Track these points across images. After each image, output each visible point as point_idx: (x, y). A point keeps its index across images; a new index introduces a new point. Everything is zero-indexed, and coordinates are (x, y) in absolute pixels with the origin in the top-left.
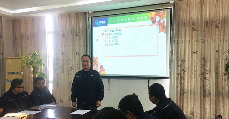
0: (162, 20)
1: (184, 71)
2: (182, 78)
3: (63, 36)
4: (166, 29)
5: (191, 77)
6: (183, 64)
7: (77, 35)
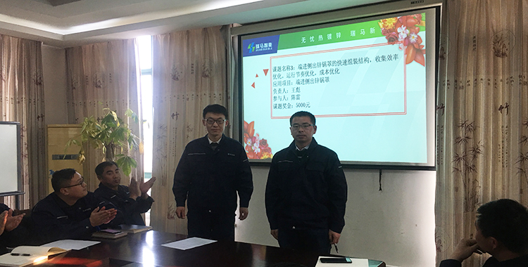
0: (413, 35)
1: (476, 151)
2: (471, 169)
3: (175, 78)
4: (425, 55)
5: (494, 166)
6: (471, 135)
7: (206, 76)
